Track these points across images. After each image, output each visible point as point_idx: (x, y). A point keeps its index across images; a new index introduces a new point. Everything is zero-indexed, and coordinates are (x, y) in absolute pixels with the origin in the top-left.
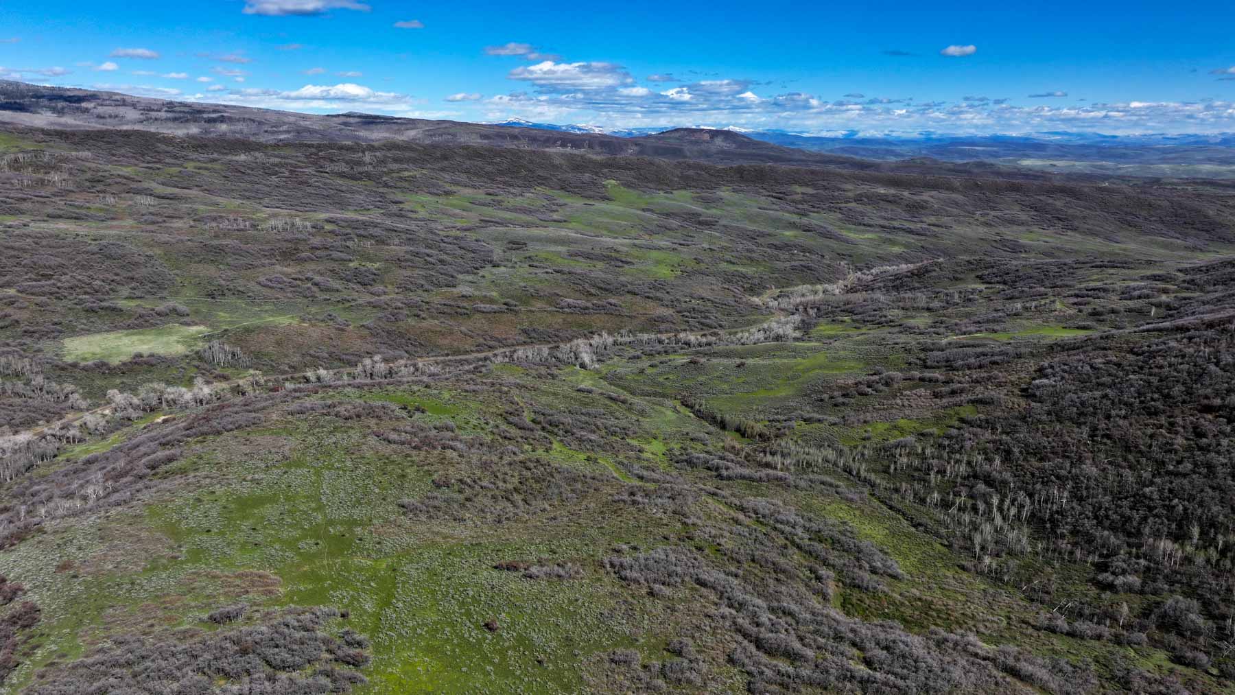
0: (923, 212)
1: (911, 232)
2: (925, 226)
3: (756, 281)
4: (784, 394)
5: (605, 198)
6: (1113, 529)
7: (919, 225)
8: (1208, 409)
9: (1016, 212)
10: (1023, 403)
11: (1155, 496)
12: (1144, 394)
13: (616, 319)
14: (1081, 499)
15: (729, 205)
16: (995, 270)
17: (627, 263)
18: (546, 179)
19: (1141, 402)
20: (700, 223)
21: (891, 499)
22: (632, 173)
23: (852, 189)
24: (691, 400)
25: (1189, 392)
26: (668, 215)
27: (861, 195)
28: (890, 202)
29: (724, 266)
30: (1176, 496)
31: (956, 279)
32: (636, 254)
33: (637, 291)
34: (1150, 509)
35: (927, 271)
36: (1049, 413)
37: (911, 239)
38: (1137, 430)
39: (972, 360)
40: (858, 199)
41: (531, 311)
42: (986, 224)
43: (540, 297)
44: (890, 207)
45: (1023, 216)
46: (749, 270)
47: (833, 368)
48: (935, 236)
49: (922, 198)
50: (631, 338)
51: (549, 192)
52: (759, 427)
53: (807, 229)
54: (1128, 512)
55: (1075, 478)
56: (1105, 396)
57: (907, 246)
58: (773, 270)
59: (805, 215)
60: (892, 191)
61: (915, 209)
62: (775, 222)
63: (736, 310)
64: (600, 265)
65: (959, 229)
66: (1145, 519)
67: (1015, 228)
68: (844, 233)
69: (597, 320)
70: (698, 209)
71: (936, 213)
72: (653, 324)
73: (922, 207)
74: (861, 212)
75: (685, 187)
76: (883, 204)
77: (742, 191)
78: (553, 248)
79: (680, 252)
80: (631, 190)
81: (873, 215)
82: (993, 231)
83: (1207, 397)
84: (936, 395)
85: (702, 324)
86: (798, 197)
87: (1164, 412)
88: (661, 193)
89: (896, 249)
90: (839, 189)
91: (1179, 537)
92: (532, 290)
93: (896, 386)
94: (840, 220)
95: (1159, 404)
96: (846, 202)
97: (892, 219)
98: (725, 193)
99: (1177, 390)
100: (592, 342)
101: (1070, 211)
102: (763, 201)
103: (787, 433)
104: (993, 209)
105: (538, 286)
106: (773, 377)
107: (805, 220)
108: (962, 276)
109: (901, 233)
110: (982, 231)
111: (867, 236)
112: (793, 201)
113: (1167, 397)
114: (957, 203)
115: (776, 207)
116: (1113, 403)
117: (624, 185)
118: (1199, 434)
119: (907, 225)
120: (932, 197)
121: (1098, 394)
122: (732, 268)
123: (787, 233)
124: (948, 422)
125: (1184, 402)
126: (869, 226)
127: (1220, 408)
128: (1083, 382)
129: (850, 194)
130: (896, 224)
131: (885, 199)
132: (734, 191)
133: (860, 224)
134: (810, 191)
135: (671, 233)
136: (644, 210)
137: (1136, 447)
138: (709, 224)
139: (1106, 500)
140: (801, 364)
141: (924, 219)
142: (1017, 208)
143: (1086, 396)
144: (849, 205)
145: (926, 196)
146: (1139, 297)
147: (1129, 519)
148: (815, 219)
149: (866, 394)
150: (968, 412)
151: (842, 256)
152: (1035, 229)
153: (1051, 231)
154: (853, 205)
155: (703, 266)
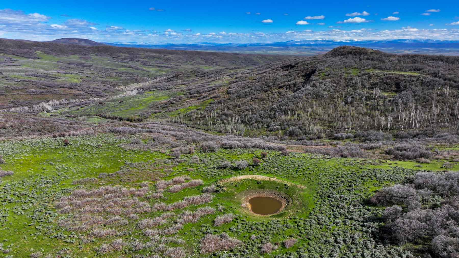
0: (170, 61)
1: (167, 67)
2: (172, 65)
3: (115, 83)
4: (142, 108)
5: (36, 58)
6: (267, 117)
7: (170, 65)
8: (280, 87)
9: (199, 60)
10: (227, 95)
11: (276, 107)
12: (262, 87)
13: (58, 96)
14: (255, 114)
15: (96, 60)
16: (200, 73)
17: (57, 78)
18: (4, 50)
19: (262, 89)
20: (84, 66)
21: (195, 126)
22: (48, 49)
23: (143, 54)
24: (104, 115)
25: (274, 84)
26: (70, 64)
27: (147, 56)
28: (158, 58)
29: (100, 79)
30: (281, 106)
31: (189, 77)
32: (59, 75)
33: (65, 86)
34: (275, 111)
35: (178, 75)
36: (237, 96)
37: (168, 69)
38: (264, 95)
39: (206, 90)
40: (146, 57)
41: (13, 94)
42: (191, 64)
43: (17, 90)
44: (158, 60)
45: (203, 62)
46: (111, 80)
47: (158, 99)
48: (176, 68)
49: (169, 57)
50: (67, 102)
51: (6, 56)
52: (137, 117)
53: (130, 67)
54: (270, 113)
55: (252, 109)
56: (252, 89)
57: (167, 72)
58: (120, 80)
59: (128, 63)
60: (158, 55)
61: (167, 60)
62: (116, 65)
63: (110, 91)
64: (43, 79)
65: (183, 66)
66: (275, 114)
67: (200, 65)
68: (143, 68)
69: (49, 96)
70: (83, 61)
71: (174, 62)
72: (76, 96)
73: (169, 60)
74: (148, 62)
75: (75, 54)
76: (155, 59)
77: (100, 55)
78: (16, 74)
79: (79, 75)
80: (49, 55)
81: (152, 62)
82: (194, 66)
83: (279, 84)
84: (198, 99)
85: (98, 95)
86: (123, 57)
87: (269, 90)
88: (64, 56)
89: (164, 73)
90: (138, 54)
91: (286, 114)
92: (11, 87)
93: (183, 100)
94: (141, 64)
95: (267, 89)
96: (142, 59)
97: (160, 64)
98: (92, 56)
99: (271, 84)
100: (50, 104)
101: (216, 60)
102: (109, 58)
103: (149, 117)
104: (192, 60)
105: (15, 86)
106: (136, 104)
107: (127, 64)
108: (190, 76)
109: (164, 68)
110: (191, 67)
111: (152, 69)
112: (121, 59)
113: (269, 86)
114: (181, 58)
115: (115, 60)
116: (254, 91)
117: (46, 53)
118: (280, 93)
119: (165, 65)
120: (172, 56)
121: (249, 89)
122: (104, 79)
123: (122, 69)
124: (205, 105)
125: (274, 87)
126: (152, 66)
127: (284, 86)
128: (244, 87)
129: (143, 56)
130: (162, 65)
131: (156, 57)
132: (96, 55)
133: (149, 65)
134: (127, 55)
135: (73, 69)
136: (57, 62)
137: (265, 99)
138: (89, 67)
139: (262, 112)
140: (145, 99)
141: (171, 63)
142: (200, 60)
143: (246, 90)
144: (144, 59)
145: (170, 56)
146: (247, 73)
147: (271, 115)
148: (131, 64)
149: (173, 103)
150: (211, 101)
151: (145, 75)
152: (207, 66)
153: (212, 66)
154: (145, 59)
155: (91, 79)
